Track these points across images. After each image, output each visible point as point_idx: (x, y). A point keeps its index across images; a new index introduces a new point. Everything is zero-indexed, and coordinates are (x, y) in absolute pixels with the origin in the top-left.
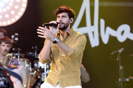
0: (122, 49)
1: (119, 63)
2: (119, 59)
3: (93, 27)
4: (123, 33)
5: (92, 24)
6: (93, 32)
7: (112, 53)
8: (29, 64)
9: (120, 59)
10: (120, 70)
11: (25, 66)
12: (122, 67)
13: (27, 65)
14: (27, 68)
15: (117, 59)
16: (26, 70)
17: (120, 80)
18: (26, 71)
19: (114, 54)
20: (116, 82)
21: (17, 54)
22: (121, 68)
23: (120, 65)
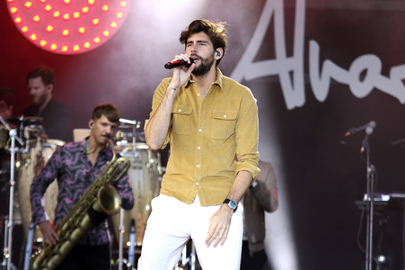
0: (373, 124)
1: (366, 158)
2: (365, 149)
3: (291, 60)
4: (363, 75)
5: (290, 53)
6: (291, 73)
7: (348, 134)
8: (156, 157)
9: (368, 150)
10: (368, 176)
11: (148, 162)
12: (372, 166)
13: (152, 161)
14: (151, 167)
15: (363, 149)
16: (149, 172)
17: (366, 197)
18: (151, 175)
19: (351, 135)
20: (358, 203)
21: (130, 135)
22: (369, 170)
23: (368, 163)
